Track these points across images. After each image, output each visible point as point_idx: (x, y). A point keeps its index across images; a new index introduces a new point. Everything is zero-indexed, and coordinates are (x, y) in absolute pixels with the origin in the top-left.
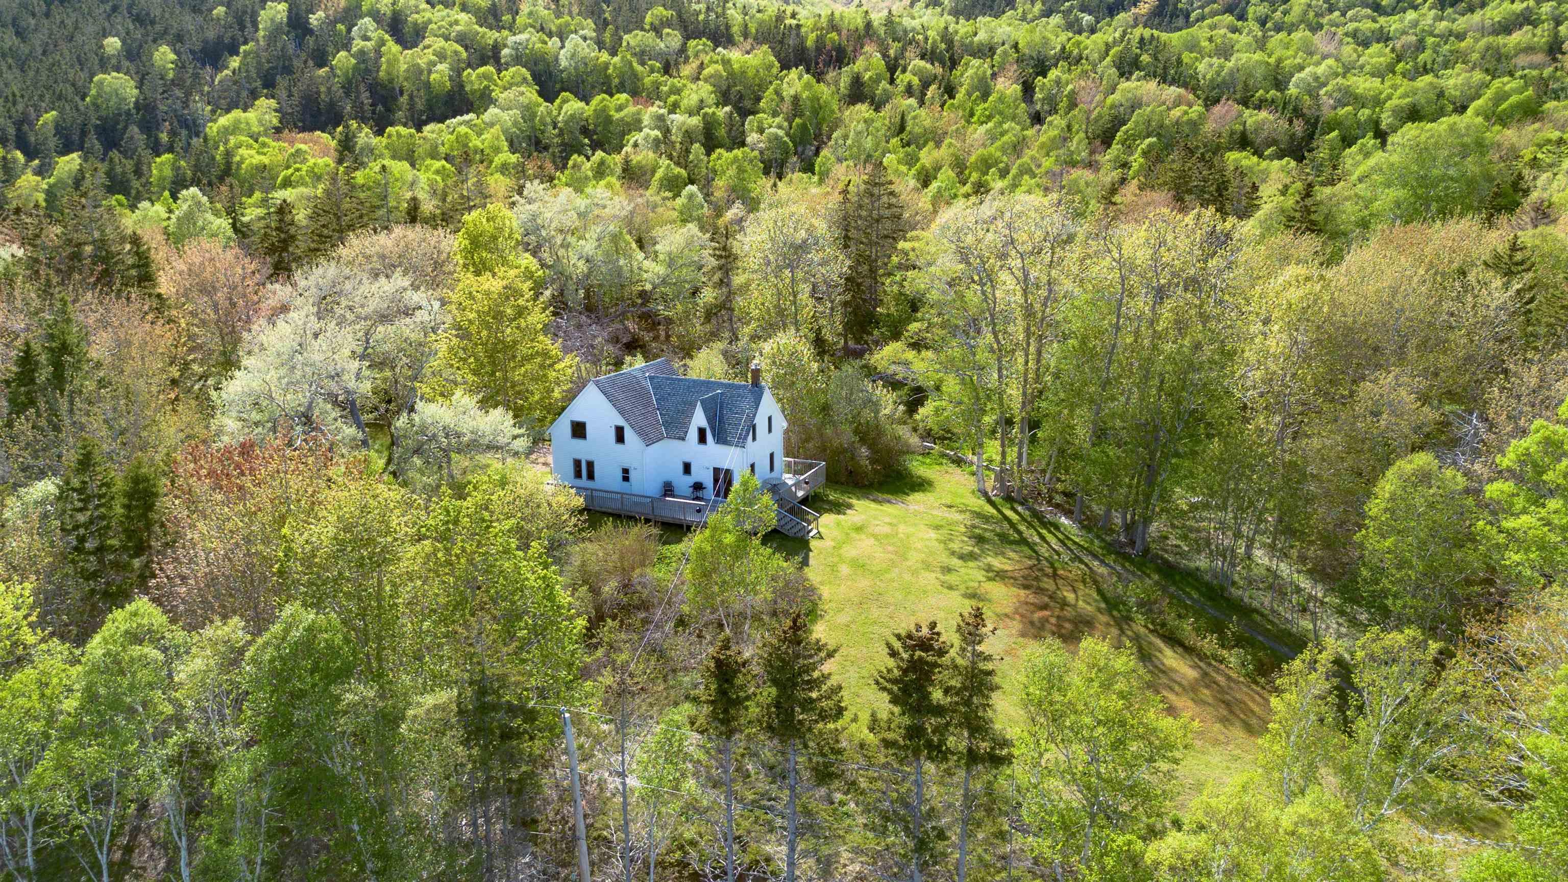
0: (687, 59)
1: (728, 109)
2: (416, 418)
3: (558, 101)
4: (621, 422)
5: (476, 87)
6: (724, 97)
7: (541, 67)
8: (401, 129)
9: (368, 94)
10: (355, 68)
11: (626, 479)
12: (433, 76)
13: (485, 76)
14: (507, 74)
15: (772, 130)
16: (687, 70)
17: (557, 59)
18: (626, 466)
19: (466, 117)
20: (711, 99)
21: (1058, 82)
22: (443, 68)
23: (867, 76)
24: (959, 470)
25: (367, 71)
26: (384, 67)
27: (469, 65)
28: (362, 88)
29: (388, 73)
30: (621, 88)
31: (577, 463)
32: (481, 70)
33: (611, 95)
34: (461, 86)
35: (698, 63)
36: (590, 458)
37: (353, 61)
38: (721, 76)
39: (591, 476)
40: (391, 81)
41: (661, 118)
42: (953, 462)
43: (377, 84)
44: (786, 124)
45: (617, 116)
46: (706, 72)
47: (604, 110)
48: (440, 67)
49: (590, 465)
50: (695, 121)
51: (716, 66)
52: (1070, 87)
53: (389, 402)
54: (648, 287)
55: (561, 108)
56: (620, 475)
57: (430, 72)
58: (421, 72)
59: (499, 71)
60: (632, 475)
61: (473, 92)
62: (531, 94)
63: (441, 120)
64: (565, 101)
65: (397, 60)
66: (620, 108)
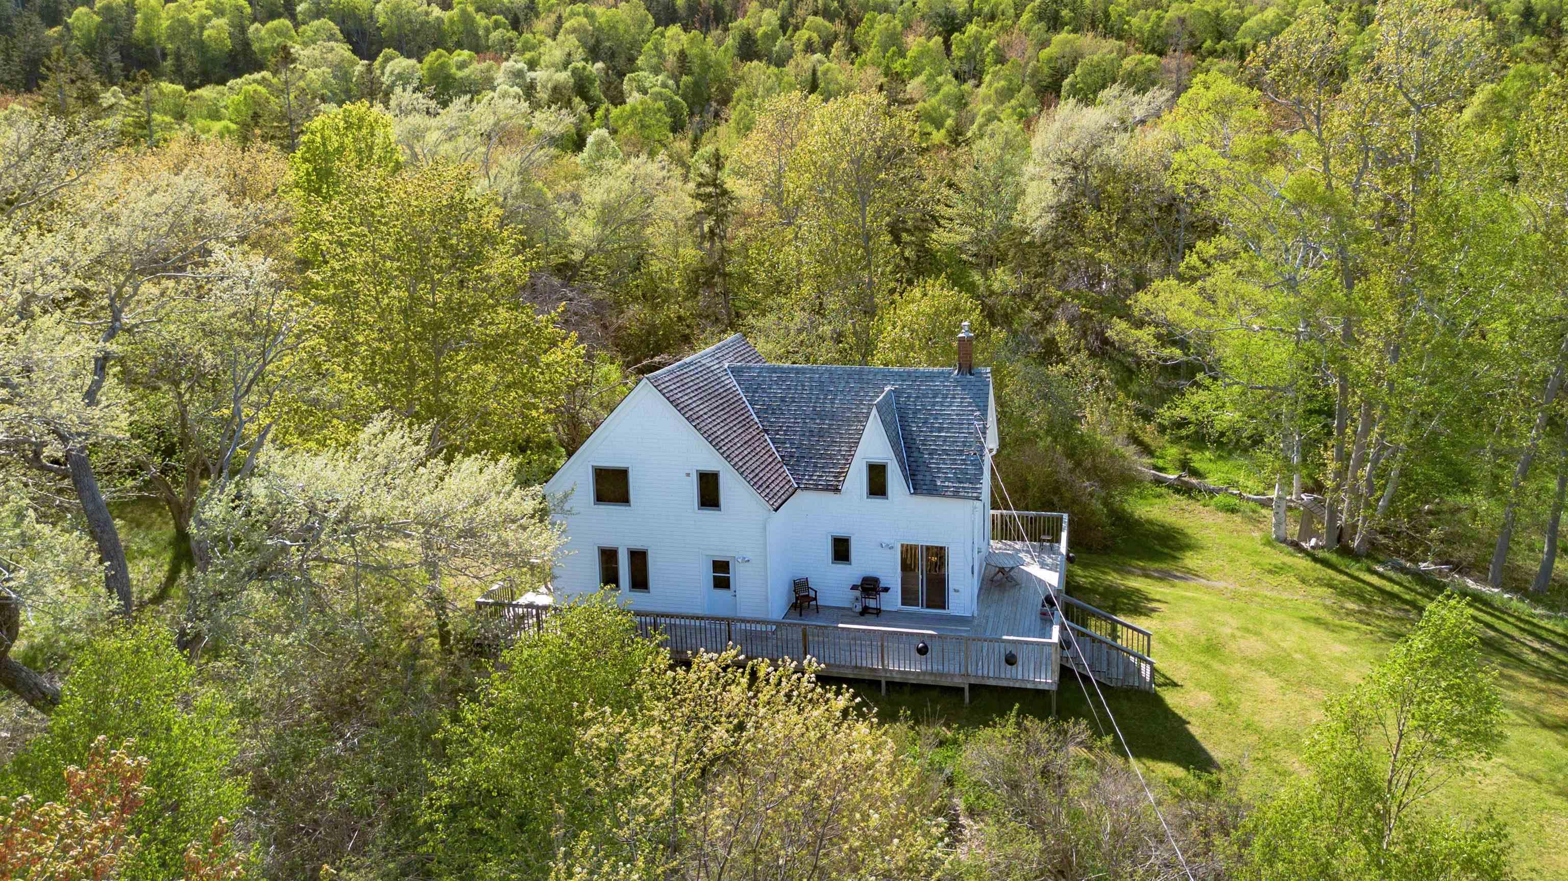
0: (537, 15)
1: (600, 65)
2: (258, 488)
3: (380, 59)
4: (712, 461)
5: (267, 45)
6: (594, 53)
7: (350, 23)
8: (166, 86)
9: (117, 56)
10: (99, 26)
11: (722, 583)
12: (206, 33)
13: (278, 32)
14: (308, 29)
15: (657, 89)
16: (541, 25)
17: (371, 17)
18: (721, 556)
19: (257, 76)
20: (580, 53)
21: (977, 39)
22: (221, 22)
23: (760, 32)
24: (1197, 506)
25: (116, 31)
26: (139, 24)
27: (254, 20)
28: (109, 48)
29: (146, 32)
30: (459, 45)
31: (608, 557)
32: (272, 24)
33: (450, 52)
34: (247, 44)
35: (553, 17)
36: (638, 545)
37: (97, 19)
38: (586, 30)
39: (640, 581)
40: (150, 41)
41: (519, 74)
42: (1177, 491)
43: (131, 45)
44: (671, 82)
45: (460, 74)
46: (567, 25)
47: (443, 66)
48: (215, 21)
49: (639, 558)
50: (563, 76)
51: (579, 18)
52: (993, 43)
53: (169, 452)
54: (578, 256)
55: (383, 68)
56: (707, 575)
57: (202, 28)
58: (191, 29)
59: (296, 26)
60: (739, 575)
61: (264, 51)
62: (343, 50)
63: (222, 81)
64: (388, 59)
65: (157, 15)
66: (462, 66)
